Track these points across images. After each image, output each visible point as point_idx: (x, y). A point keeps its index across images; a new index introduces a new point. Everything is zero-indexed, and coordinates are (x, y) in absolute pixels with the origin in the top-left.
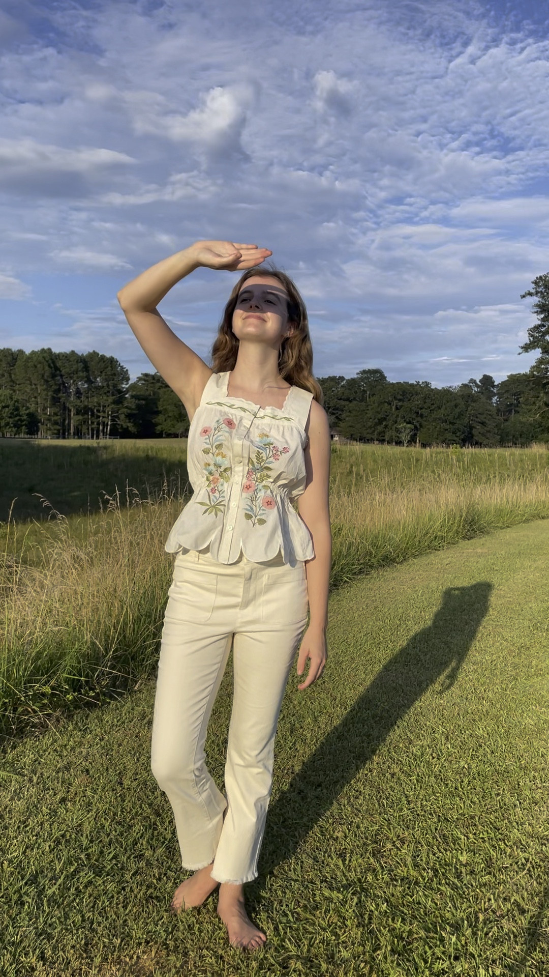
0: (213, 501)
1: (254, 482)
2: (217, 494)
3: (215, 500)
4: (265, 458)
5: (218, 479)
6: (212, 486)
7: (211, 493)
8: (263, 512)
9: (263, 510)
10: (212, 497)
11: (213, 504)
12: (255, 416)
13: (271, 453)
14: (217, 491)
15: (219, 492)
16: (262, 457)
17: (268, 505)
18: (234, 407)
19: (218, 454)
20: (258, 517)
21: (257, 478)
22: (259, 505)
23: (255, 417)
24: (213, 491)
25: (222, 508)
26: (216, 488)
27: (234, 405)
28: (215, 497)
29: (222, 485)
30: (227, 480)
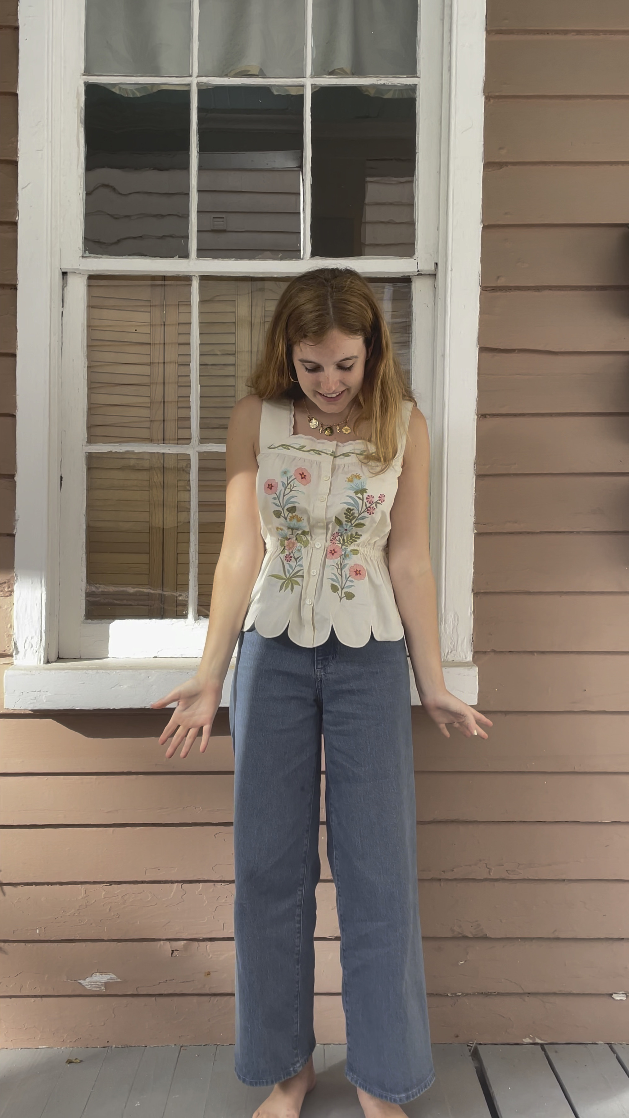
0: (289, 571)
1: (340, 545)
2: (293, 563)
3: (291, 571)
4: (356, 515)
5: (294, 544)
6: (287, 552)
7: (285, 562)
8: (351, 584)
9: (351, 581)
10: (287, 567)
11: (288, 575)
12: (334, 455)
13: (364, 507)
14: (292, 559)
15: (296, 559)
16: (353, 513)
17: (357, 574)
18: (304, 449)
19: (292, 518)
20: (345, 590)
21: (344, 540)
22: (346, 575)
23: (335, 457)
24: (288, 558)
25: (299, 580)
26: (292, 555)
27: (304, 447)
28: (291, 566)
29: (299, 551)
30: (306, 544)
